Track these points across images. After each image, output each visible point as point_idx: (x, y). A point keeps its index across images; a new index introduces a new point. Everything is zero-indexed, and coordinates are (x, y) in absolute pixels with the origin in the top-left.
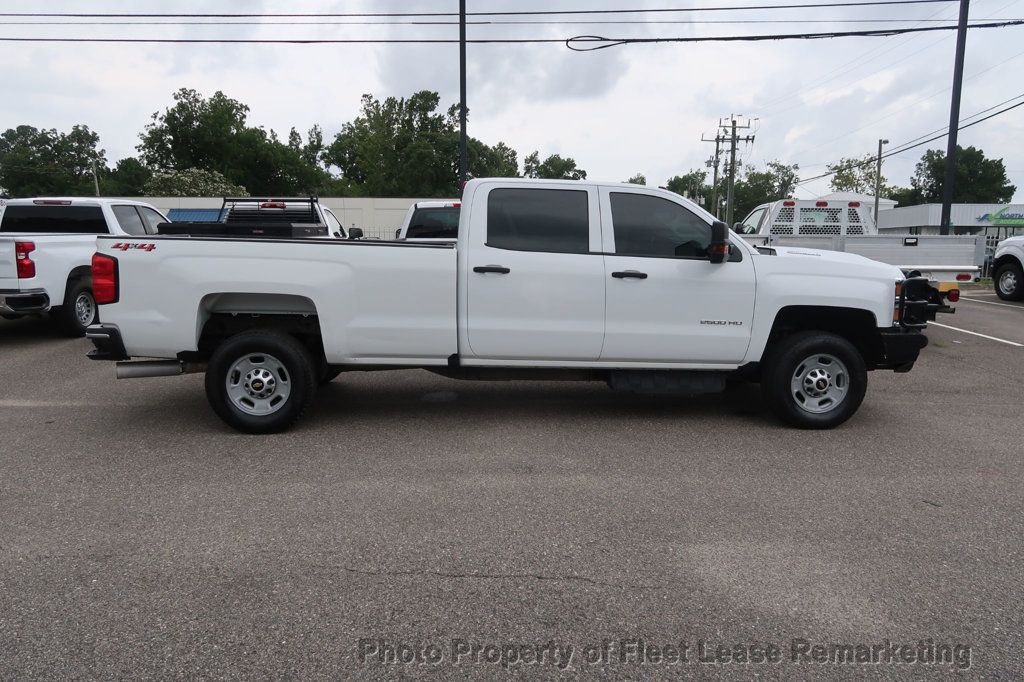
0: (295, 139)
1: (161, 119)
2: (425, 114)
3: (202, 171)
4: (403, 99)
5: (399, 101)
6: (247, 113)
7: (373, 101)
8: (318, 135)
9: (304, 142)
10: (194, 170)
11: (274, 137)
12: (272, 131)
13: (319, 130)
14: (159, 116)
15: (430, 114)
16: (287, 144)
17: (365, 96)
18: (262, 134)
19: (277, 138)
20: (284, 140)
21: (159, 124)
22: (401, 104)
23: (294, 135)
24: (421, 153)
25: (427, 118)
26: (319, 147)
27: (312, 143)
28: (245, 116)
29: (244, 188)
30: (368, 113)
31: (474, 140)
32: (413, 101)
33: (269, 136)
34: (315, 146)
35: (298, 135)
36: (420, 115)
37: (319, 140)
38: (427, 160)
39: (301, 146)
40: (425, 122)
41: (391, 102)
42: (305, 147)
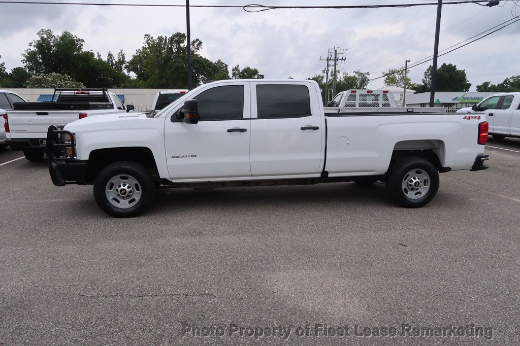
0: (111, 58)
1: (34, 46)
2: (179, 45)
3: (58, 74)
4: (166, 37)
5: (165, 38)
6: (83, 43)
7: (150, 37)
8: (123, 55)
9: (116, 59)
10: (54, 74)
11: (99, 56)
12: (98, 53)
13: (123, 53)
14: (34, 44)
15: (182, 45)
16: (106, 60)
17: (145, 35)
18: (92, 55)
19: (101, 57)
20: (105, 58)
21: (33, 49)
22: (166, 40)
23: (110, 55)
24: (177, 65)
25: (180, 47)
26: (123, 62)
27: (120, 60)
28: (82, 45)
29: (82, 84)
30: (148, 44)
31: (205, 59)
32: (172, 39)
33: (96, 57)
34: (122, 62)
35: (111, 55)
36: (177, 45)
37: (124, 59)
38: (180, 69)
39: (114, 62)
40: (179, 48)
41: (160, 39)
42: (116, 62)
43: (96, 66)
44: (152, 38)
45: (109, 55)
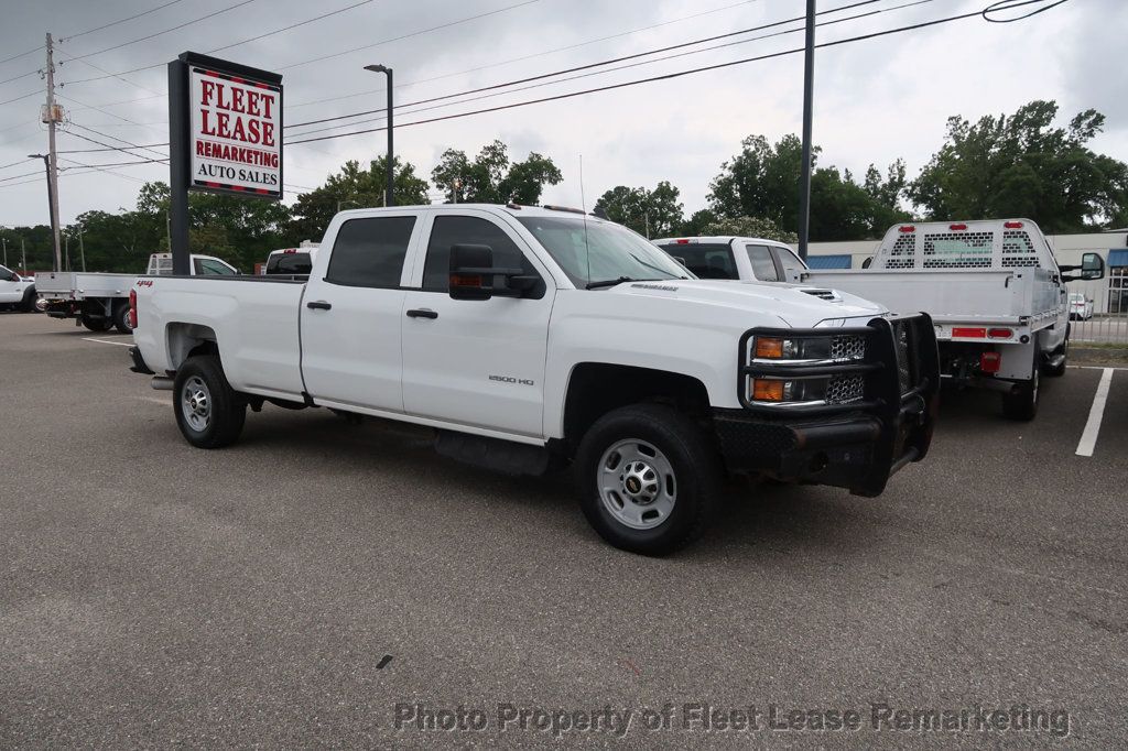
0: (873, 178)
1: (730, 168)
2: (1037, 132)
3: (754, 220)
4: (1003, 116)
5: (998, 119)
6: (819, 154)
7: (961, 122)
8: (901, 170)
9: (886, 180)
10: (747, 218)
11: (848, 177)
12: (847, 171)
13: (902, 164)
14: (729, 165)
15: (1043, 130)
16: (864, 183)
17: (951, 119)
18: (835, 174)
19: (852, 178)
20: (860, 180)
21: (728, 173)
22: (1001, 122)
23: (872, 173)
24: (1017, 181)
25: (1037, 135)
26: (901, 183)
27: (892, 180)
28: (815, 157)
29: (796, 235)
30: (957, 138)
32: (1018, 118)
33: (842, 178)
34: (896, 185)
35: (876, 172)
36: (1030, 131)
37: (901, 177)
38: (1025, 189)
39: (880, 185)
40: (1034, 140)
41: (987, 122)
42: (884, 185)
43: (837, 197)
44: (966, 123)
45: (869, 172)
